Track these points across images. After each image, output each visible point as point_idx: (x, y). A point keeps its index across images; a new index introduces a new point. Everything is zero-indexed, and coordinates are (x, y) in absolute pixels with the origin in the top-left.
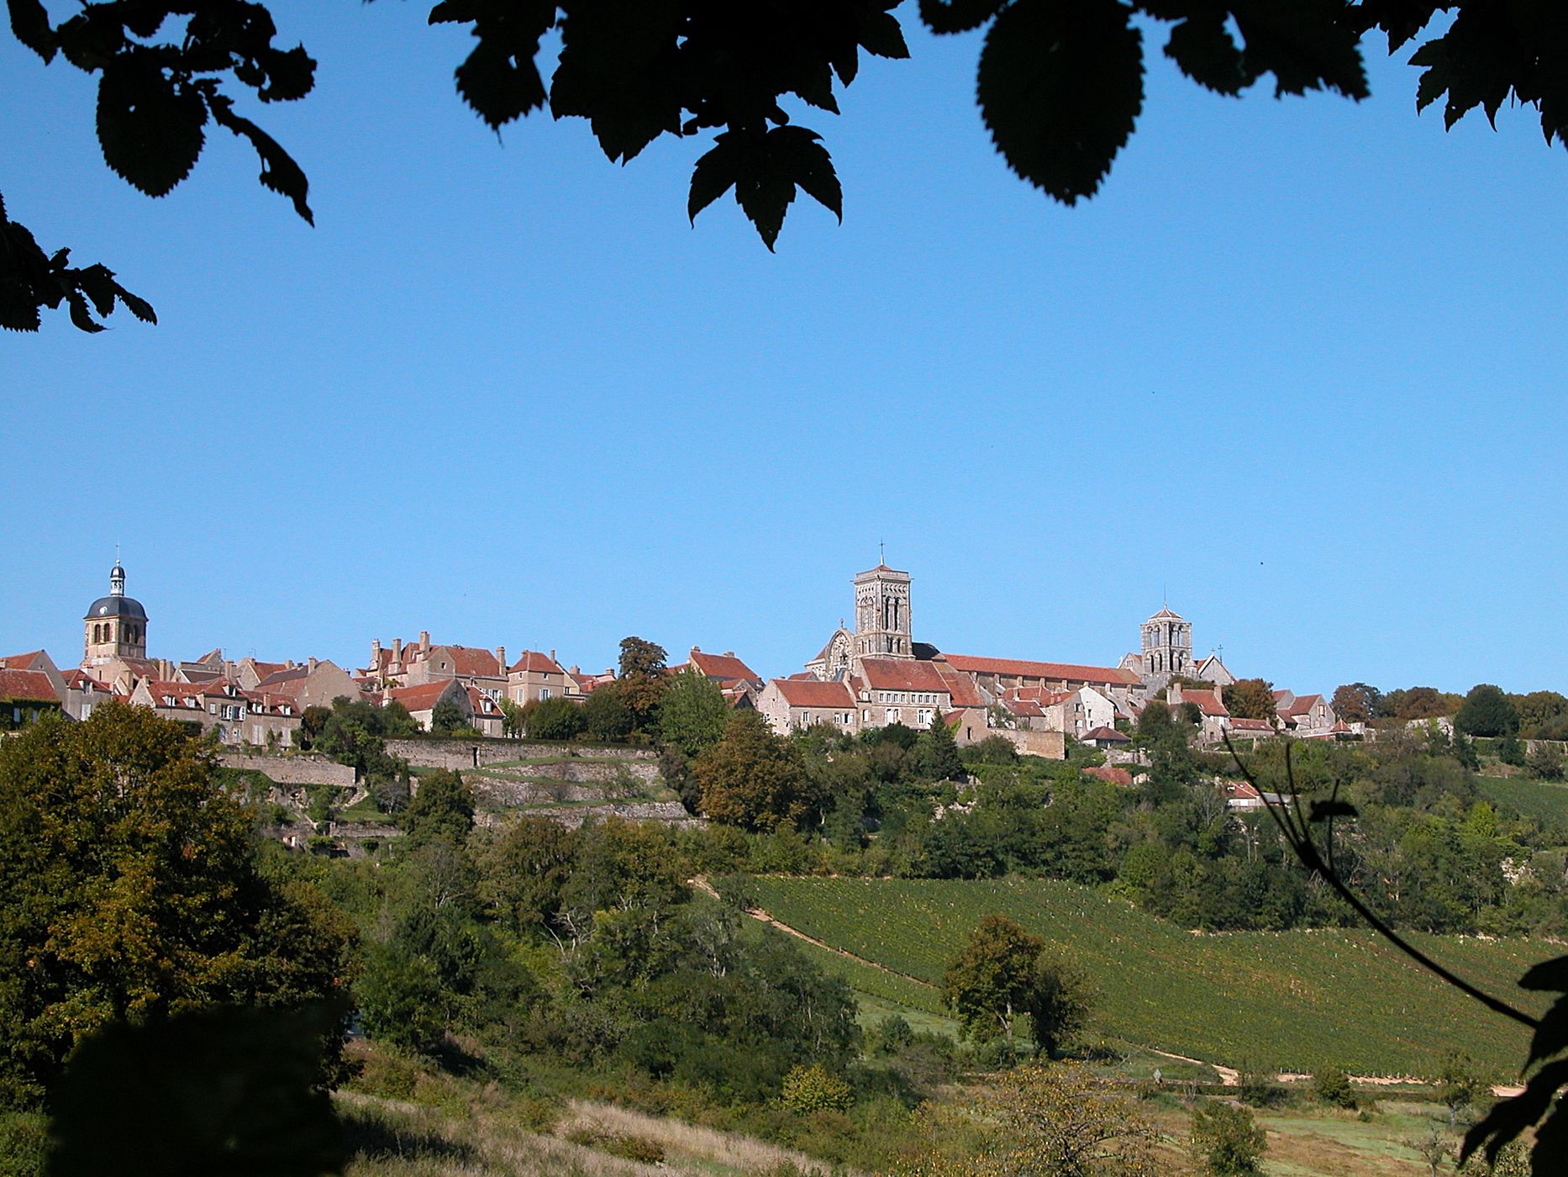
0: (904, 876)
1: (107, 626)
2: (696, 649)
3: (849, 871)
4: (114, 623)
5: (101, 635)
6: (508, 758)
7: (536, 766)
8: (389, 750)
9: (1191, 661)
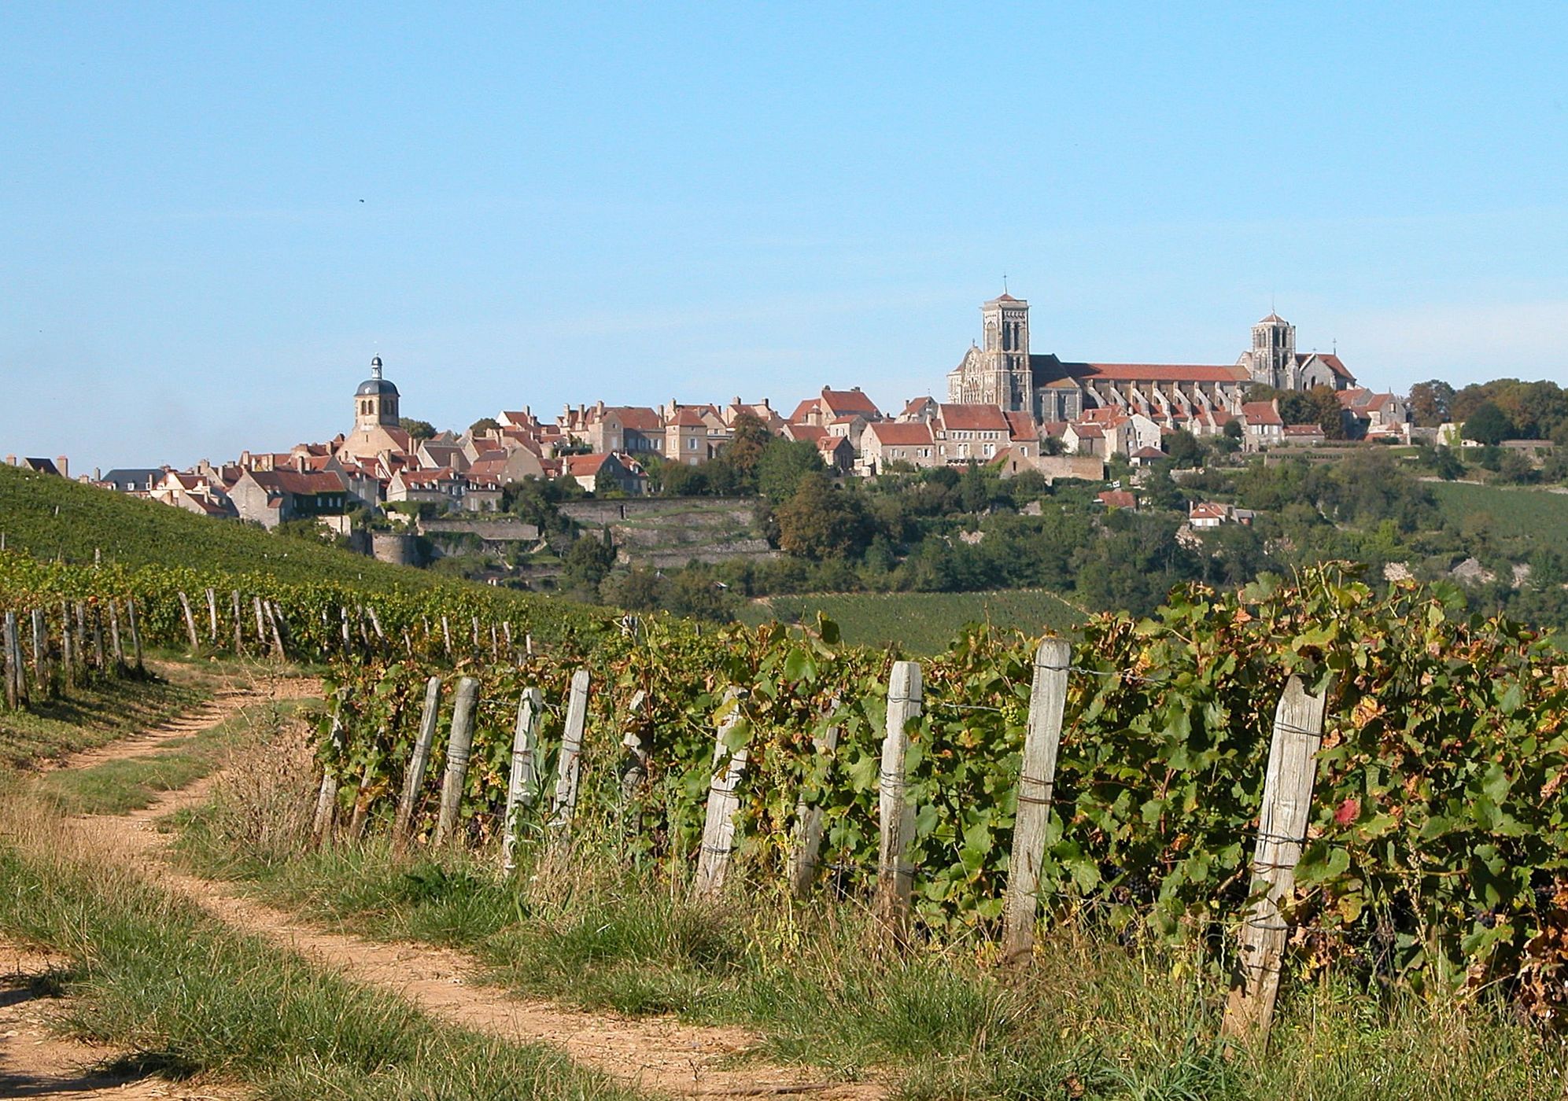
0: (919, 591)
1: (370, 402)
2: (827, 388)
4: (375, 400)
5: (367, 409)
6: (646, 511)
7: (664, 517)
8: (562, 512)
9: (1294, 359)
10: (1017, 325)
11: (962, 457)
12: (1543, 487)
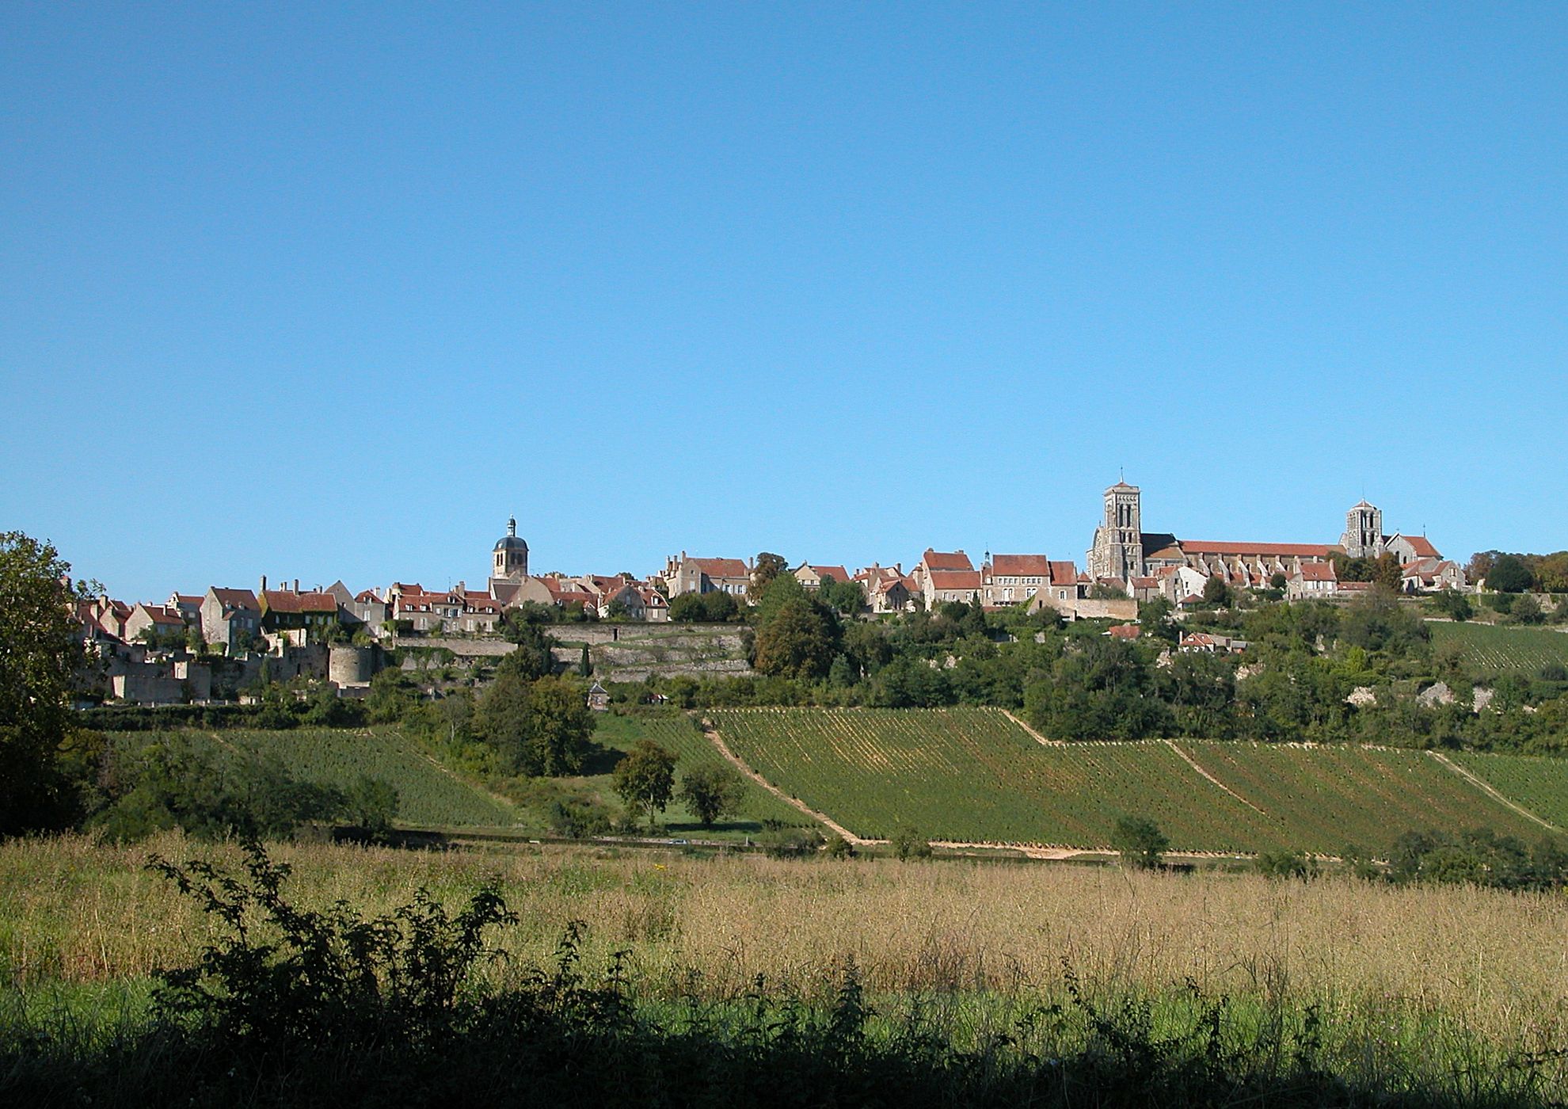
1: (502, 555)
3: (826, 703)
4: (504, 553)
5: (499, 561)
6: (640, 634)
7: (657, 639)
9: (1379, 538)
10: (1129, 507)
11: (1007, 600)
12: (1550, 627)
